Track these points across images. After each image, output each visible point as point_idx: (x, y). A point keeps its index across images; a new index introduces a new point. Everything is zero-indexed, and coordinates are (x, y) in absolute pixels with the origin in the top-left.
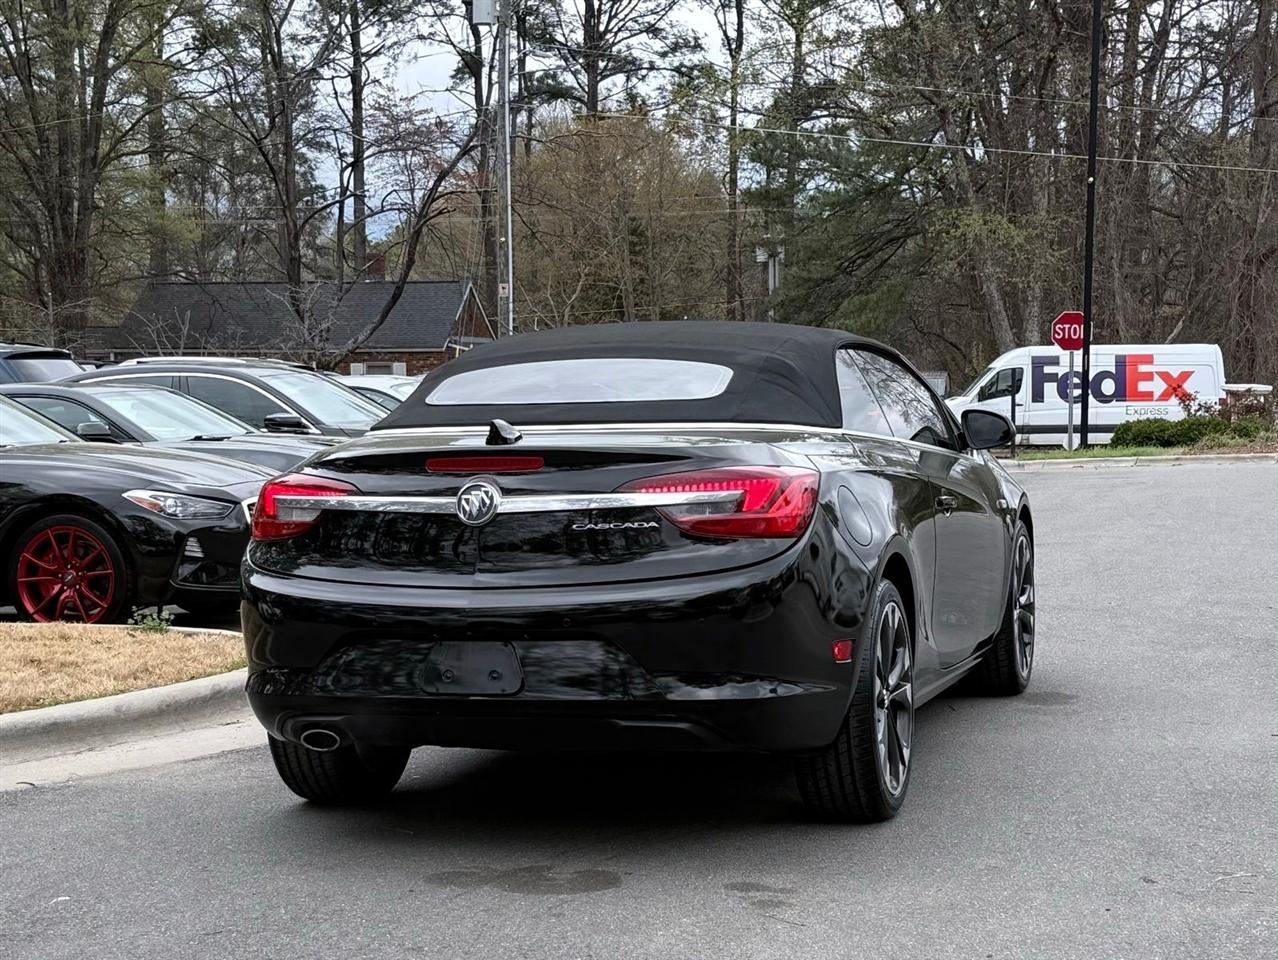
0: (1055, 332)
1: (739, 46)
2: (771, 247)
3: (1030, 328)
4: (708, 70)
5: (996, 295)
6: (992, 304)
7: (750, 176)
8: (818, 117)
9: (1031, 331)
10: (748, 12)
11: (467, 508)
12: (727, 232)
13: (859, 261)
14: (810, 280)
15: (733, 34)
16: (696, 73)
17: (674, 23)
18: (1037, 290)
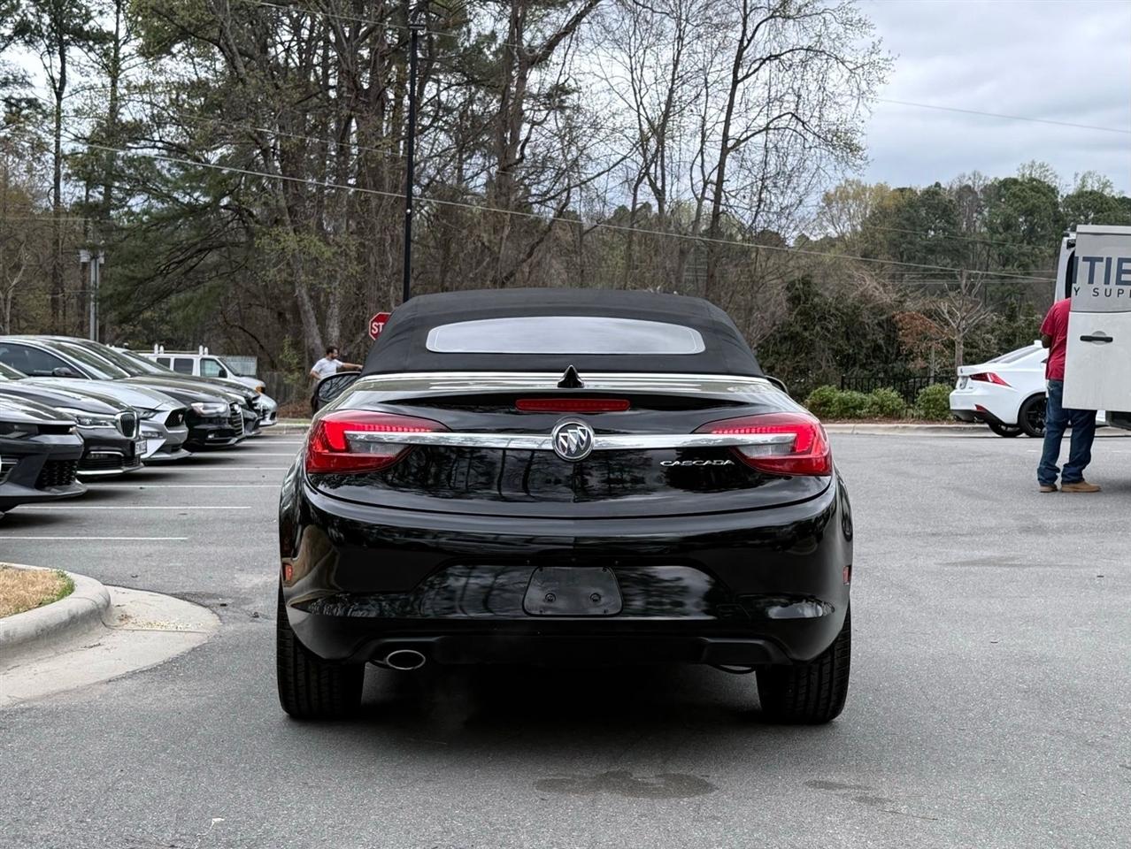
0: (372, 328)
1: (62, 88)
2: (93, 249)
3: (331, 325)
4: (32, 103)
5: (306, 298)
6: (303, 305)
7: (73, 192)
8: (130, 148)
9: (333, 327)
10: (70, 59)
11: (566, 445)
12: (52, 236)
13: (172, 266)
14: (133, 278)
15: (58, 76)
16: (23, 104)
17: (6, 62)
18: (338, 295)
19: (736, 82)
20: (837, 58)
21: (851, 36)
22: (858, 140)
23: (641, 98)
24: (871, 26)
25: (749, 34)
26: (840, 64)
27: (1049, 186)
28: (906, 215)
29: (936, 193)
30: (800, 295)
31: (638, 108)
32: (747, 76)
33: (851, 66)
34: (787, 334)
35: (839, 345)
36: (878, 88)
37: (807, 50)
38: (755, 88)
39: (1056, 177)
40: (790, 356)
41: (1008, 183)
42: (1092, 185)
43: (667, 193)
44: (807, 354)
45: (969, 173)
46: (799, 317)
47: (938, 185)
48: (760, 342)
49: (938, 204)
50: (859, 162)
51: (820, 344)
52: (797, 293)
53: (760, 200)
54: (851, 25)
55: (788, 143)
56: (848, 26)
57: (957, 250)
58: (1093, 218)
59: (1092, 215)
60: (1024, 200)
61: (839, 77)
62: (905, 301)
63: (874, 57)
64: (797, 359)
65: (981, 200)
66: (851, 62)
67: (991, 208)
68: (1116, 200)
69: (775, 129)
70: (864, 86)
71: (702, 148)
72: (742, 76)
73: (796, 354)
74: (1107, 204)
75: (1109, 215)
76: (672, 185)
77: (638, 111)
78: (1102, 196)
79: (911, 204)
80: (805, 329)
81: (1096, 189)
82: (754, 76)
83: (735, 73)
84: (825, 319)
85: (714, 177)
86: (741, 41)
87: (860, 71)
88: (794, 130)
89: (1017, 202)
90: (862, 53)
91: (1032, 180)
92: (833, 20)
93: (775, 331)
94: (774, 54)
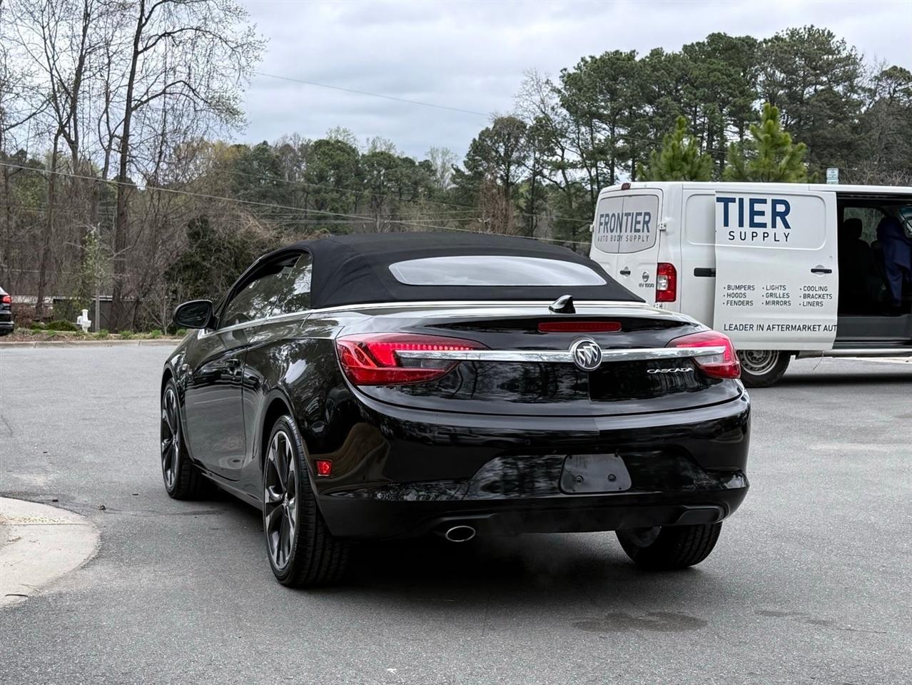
19: (136, 53)
20: (220, 38)
21: (230, 21)
22: (239, 106)
23: (55, 62)
24: (245, 13)
25: (147, 14)
26: (224, 43)
27: (351, 147)
28: (242, 167)
29: (265, 150)
30: (198, 232)
31: (51, 70)
32: (146, 49)
33: (234, 45)
34: (189, 263)
35: (232, 273)
36: (255, 64)
37: (196, 30)
38: (153, 59)
39: (355, 140)
40: (191, 281)
41: (320, 144)
42: (381, 148)
43: (80, 144)
44: (205, 280)
45: (290, 134)
46: (199, 249)
47: (265, 143)
48: (167, 269)
49: (268, 158)
50: (240, 124)
51: (215, 271)
52: (197, 230)
53: (161, 153)
54: (230, 12)
55: (183, 105)
56: (227, 12)
57: (284, 196)
58: (384, 174)
59: (383, 171)
60: (331, 157)
61: (223, 54)
62: (281, 237)
63: (250, 39)
64: (198, 284)
65: (299, 157)
66: (233, 42)
67: (307, 163)
68: (401, 159)
69: (170, 94)
70: (243, 62)
71: (107, 108)
72: (142, 49)
73: (197, 279)
74: (394, 162)
75: (396, 171)
76: (84, 137)
77: (51, 73)
78: (390, 156)
79: (246, 158)
80: (204, 259)
81: (383, 150)
82: (152, 49)
83: (136, 45)
84: (220, 251)
85: (120, 132)
86: (140, 19)
87: (240, 49)
88: (187, 96)
89: (327, 158)
90: (241, 35)
91: (338, 141)
92: (216, 7)
93: (179, 261)
94: (168, 31)
